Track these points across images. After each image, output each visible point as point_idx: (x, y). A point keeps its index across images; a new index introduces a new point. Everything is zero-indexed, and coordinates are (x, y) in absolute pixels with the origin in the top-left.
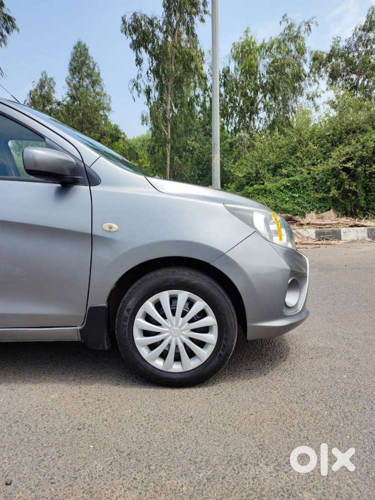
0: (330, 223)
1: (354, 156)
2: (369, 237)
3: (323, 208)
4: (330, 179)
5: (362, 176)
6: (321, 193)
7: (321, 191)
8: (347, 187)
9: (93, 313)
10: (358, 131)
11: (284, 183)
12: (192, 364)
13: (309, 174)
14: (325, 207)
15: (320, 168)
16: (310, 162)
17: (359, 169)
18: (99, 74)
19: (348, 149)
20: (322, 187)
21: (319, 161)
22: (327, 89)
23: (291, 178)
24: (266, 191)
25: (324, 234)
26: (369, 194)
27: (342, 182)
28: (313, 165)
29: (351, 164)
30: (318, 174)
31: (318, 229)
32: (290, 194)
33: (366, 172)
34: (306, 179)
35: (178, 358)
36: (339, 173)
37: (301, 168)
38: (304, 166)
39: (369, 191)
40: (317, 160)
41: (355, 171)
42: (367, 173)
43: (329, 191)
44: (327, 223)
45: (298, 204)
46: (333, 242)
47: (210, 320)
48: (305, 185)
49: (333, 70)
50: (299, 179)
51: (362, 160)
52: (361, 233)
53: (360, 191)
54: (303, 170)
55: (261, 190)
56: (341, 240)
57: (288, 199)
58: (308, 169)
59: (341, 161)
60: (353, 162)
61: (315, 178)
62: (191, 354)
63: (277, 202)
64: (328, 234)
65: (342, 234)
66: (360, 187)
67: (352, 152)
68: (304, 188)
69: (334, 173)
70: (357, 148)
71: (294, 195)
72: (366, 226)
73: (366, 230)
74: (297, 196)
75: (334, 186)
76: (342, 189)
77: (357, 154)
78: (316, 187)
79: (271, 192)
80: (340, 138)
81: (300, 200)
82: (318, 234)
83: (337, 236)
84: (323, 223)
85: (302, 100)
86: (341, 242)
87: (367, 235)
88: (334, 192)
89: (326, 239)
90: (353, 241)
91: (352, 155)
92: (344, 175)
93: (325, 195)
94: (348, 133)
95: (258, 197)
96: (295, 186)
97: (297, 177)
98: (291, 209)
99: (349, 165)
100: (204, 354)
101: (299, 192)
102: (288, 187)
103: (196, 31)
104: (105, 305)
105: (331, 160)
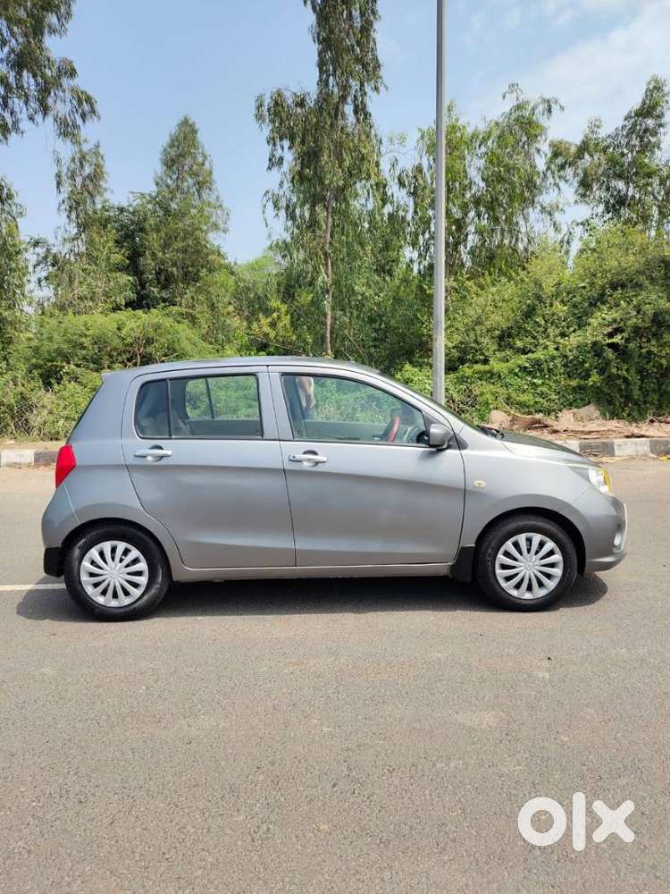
0: (597, 429)
1: (625, 325)
2: (652, 452)
3: (579, 401)
4: (589, 358)
5: (636, 354)
6: (575, 379)
7: (575, 375)
8: (614, 371)
9: (463, 551)
10: (629, 285)
11: (520, 362)
12: (540, 593)
13: (557, 349)
14: (582, 400)
15: (574, 340)
16: (557, 331)
17: (632, 346)
18: (211, 173)
19: (615, 314)
20: (577, 369)
21: (572, 329)
22: (576, 202)
23: (530, 355)
24: (493, 374)
25: (590, 447)
26: (646, 381)
27: (608, 363)
28: (563, 335)
29: (620, 337)
30: (571, 351)
31: (581, 441)
32: (529, 379)
33: (642, 351)
34: (553, 358)
35: (530, 588)
36: (602, 350)
37: (545, 341)
38: (548, 336)
39: (646, 377)
40: (568, 328)
41: (627, 347)
42: (644, 351)
43: (588, 376)
44: (593, 430)
45: (542, 395)
46: (604, 459)
47: (557, 557)
48: (551, 367)
49: (586, 174)
50: (542, 357)
51: (637, 331)
52: (642, 446)
53: (634, 378)
54: (548, 343)
55: (486, 372)
56: (614, 456)
57: (526, 387)
58: (555, 342)
59: (605, 332)
60: (624, 334)
61: (566, 356)
62: (541, 584)
63: (510, 391)
64: (597, 447)
65: (616, 448)
66: (633, 371)
67: (621, 319)
68: (550, 370)
69: (597, 349)
70: (629, 313)
71: (535, 381)
72: (648, 437)
73: (648, 443)
74: (540, 382)
75: (595, 368)
76: (607, 374)
77: (629, 323)
78: (568, 370)
79: (499, 376)
80: (603, 295)
81: (545, 389)
82: (583, 448)
83: (608, 449)
84: (587, 429)
85: (533, 214)
86: (615, 459)
87: (649, 450)
88: (595, 378)
89: (595, 455)
90: (632, 458)
91: (622, 324)
92: (610, 354)
93: (582, 382)
94: (614, 288)
95: (480, 383)
96: (537, 368)
97: (540, 355)
98: (531, 403)
99: (617, 339)
100: (551, 585)
101: (543, 377)
102: (526, 368)
103: (370, 108)
104: (473, 545)
105: (589, 329)
